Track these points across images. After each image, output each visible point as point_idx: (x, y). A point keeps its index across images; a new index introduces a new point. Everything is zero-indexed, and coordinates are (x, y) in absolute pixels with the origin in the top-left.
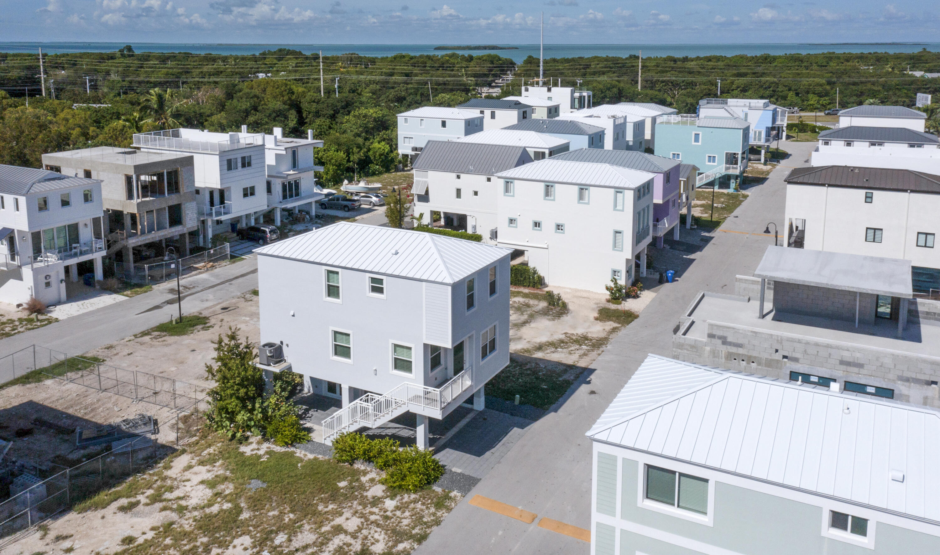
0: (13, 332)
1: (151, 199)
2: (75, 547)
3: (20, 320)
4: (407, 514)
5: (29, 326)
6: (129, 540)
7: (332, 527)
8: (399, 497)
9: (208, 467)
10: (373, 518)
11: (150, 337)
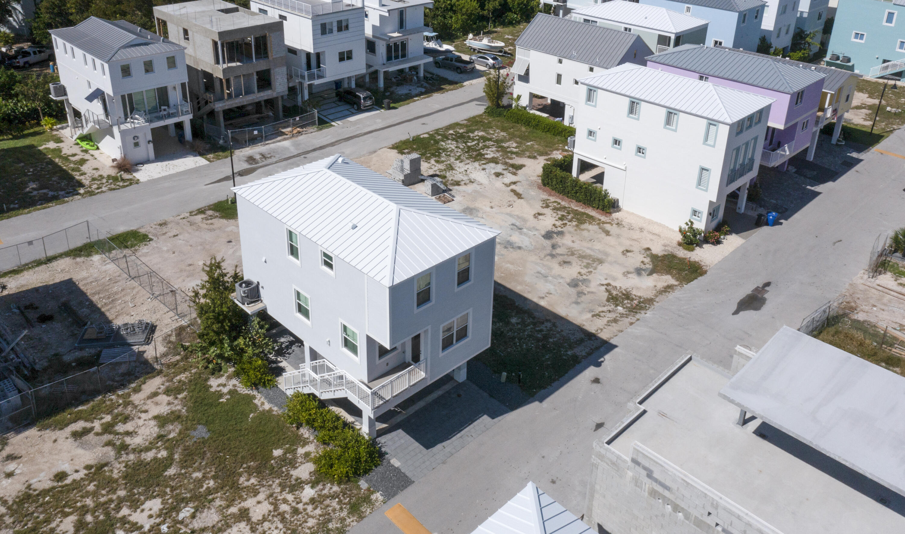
0: (97, 191)
1: (239, 64)
2: (18, 471)
3: (109, 177)
4: (318, 512)
5: (113, 186)
6: (61, 476)
7: (240, 510)
8: (320, 486)
9: (170, 398)
10: (284, 507)
11: (203, 216)
